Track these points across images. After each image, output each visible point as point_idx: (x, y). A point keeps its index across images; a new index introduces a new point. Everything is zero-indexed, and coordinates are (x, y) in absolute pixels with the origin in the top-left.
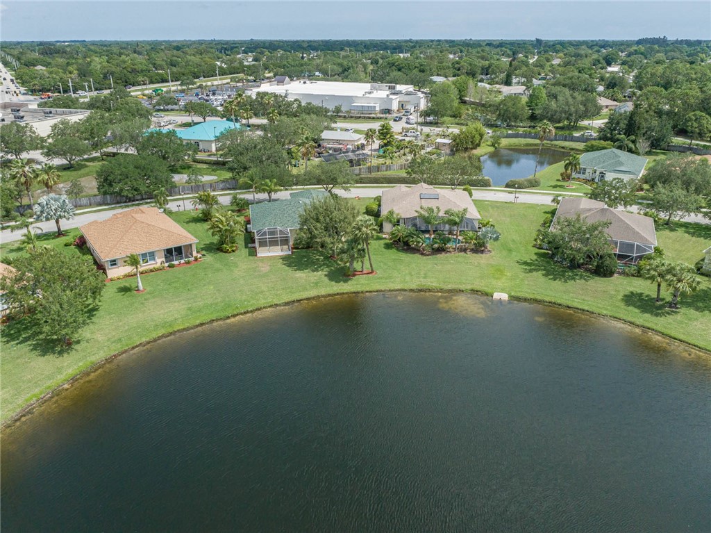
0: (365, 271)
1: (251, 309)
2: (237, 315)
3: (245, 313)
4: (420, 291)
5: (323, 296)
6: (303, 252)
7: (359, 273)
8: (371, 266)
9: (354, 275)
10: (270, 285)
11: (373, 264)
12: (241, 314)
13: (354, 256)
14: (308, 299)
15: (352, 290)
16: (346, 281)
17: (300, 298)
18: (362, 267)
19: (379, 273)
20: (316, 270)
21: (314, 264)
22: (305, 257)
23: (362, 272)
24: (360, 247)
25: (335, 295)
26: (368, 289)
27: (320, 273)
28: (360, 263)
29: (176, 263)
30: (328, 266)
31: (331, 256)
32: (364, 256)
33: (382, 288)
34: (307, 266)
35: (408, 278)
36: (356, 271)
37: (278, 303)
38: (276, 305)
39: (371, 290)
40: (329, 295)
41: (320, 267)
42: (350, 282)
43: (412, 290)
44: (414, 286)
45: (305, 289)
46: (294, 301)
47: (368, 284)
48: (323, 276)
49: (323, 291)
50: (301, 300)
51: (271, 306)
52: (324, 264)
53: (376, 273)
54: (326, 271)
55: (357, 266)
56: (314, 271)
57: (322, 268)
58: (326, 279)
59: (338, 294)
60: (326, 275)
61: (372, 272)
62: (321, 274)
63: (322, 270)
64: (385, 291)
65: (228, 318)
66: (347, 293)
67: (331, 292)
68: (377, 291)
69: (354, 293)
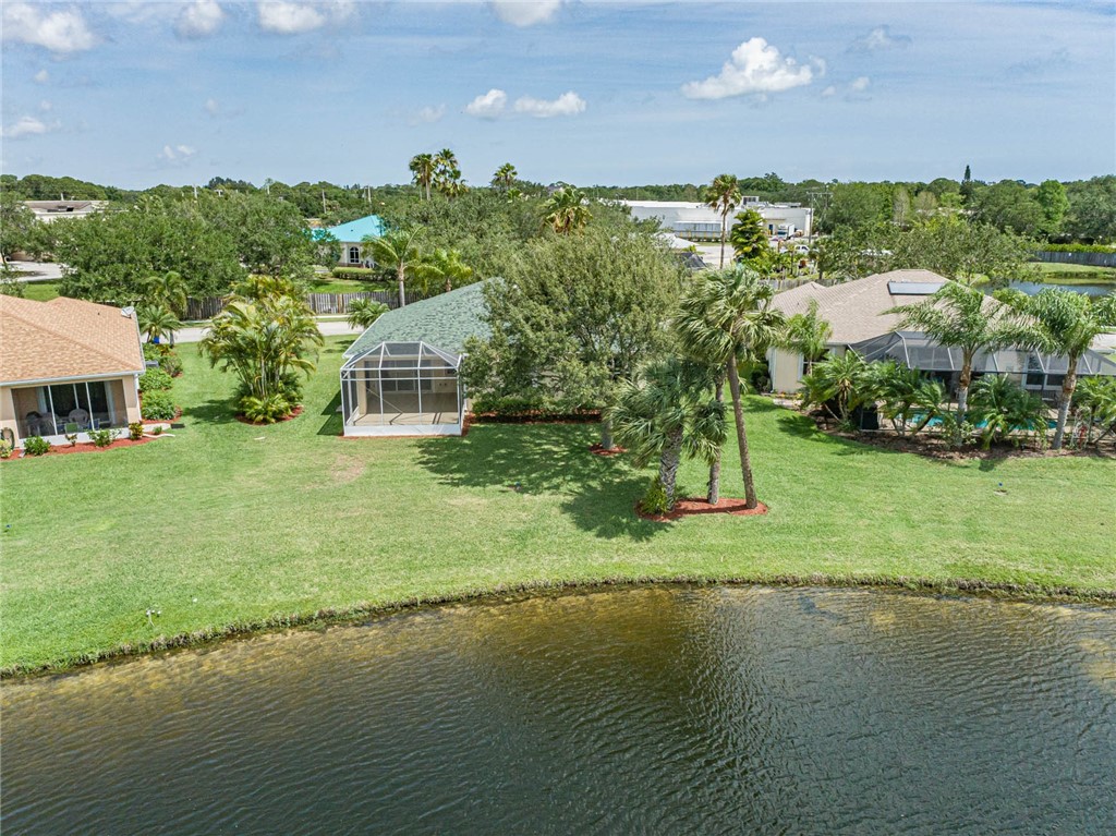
0: (721, 500)
1: (208, 629)
2: (132, 654)
3: (173, 647)
4: (968, 590)
5: (544, 591)
6: (500, 432)
7: (699, 506)
8: (747, 478)
9: (676, 513)
10: (334, 532)
11: (752, 467)
12: (154, 651)
13: (680, 427)
14: (474, 599)
15: (668, 573)
16: (641, 534)
17: (443, 591)
18: (710, 484)
19: (776, 508)
20: (534, 488)
21: (528, 464)
22: (501, 443)
23: (707, 501)
24: (705, 398)
25: (594, 587)
26: (735, 571)
27: (546, 496)
28: (700, 467)
29: (57, 440)
30: (578, 477)
31: (595, 447)
32: (720, 439)
33: (798, 569)
34: (503, 471)
35: (899, 534)
36: (684, 498)
37: (339, 609)
38: (329, 618)
39: (747, 575)
40: (570, 588)
41: (547, 479)
42: (660, 539)
43: (928, 588)
44: (934, 571)
45: (472, 556)
46: (410, 606)
47: (733, 550)
48: (555, 511)
49: (545, 569)
50: (444, 602)
51: (301, 623)
52: (563, 472)
53: (766, 508)
54: (570, 489)
55: (690, 474)
56: (522, 490)
57: (556, 481)
58: (566, 521)
59: (607, 585)
60: (566, 508)
61: (749, 504)
62: (547, 505)
63: (557, 487)
64: (807, 583)
65: (83, 665)
66: (647, 583)
67: (578, 574)
68: (775, 583)
69: (677, 583)
